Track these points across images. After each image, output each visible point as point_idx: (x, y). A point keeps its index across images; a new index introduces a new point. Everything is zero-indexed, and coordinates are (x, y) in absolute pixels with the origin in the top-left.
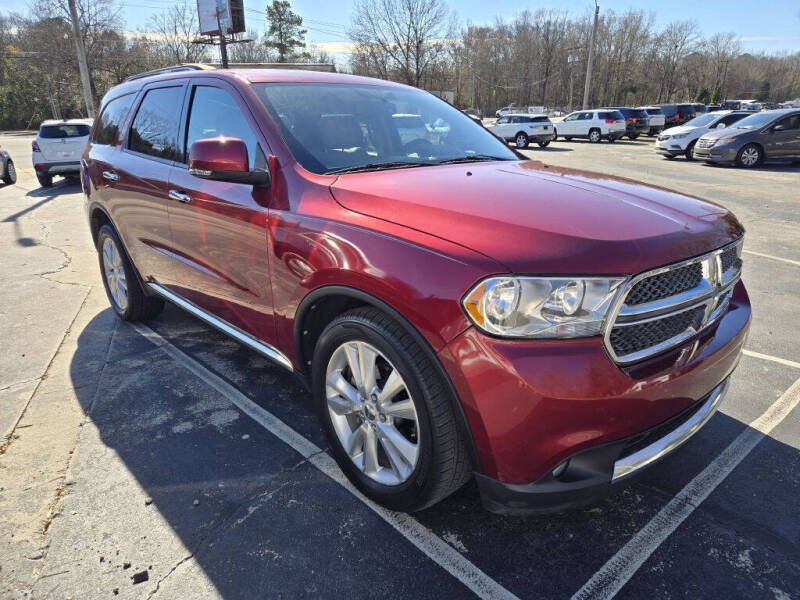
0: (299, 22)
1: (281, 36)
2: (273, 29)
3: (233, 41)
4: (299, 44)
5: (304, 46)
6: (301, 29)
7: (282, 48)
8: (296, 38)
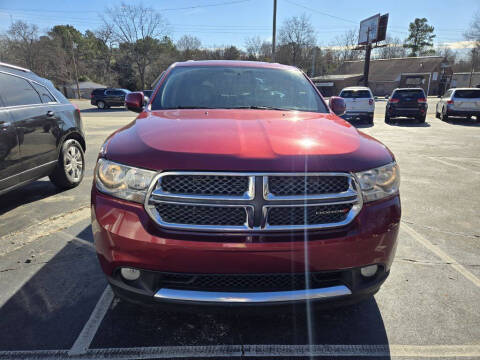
0: (431, 30)
1: (416, 41)
2: (411, 36)
3: (376, 47)
4: (428, 44)
5: (432, 45)
6: (431, 34)
7: (415, 48)
8: (426, 41)
